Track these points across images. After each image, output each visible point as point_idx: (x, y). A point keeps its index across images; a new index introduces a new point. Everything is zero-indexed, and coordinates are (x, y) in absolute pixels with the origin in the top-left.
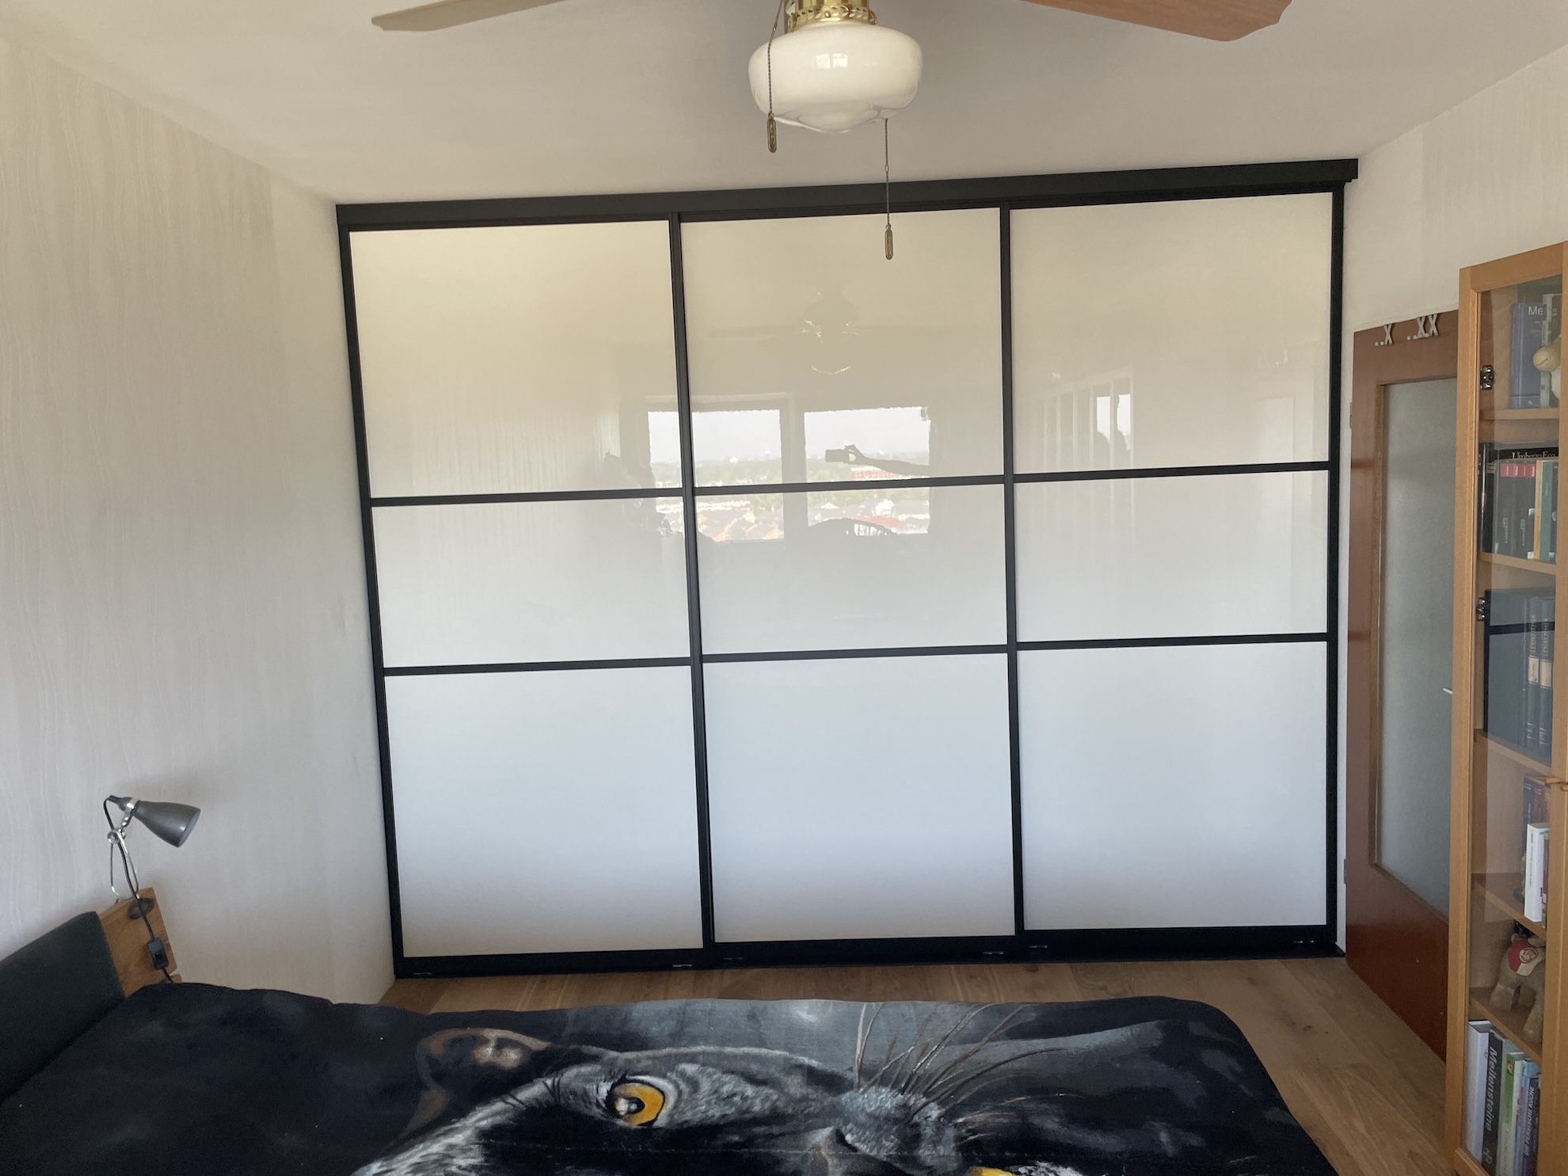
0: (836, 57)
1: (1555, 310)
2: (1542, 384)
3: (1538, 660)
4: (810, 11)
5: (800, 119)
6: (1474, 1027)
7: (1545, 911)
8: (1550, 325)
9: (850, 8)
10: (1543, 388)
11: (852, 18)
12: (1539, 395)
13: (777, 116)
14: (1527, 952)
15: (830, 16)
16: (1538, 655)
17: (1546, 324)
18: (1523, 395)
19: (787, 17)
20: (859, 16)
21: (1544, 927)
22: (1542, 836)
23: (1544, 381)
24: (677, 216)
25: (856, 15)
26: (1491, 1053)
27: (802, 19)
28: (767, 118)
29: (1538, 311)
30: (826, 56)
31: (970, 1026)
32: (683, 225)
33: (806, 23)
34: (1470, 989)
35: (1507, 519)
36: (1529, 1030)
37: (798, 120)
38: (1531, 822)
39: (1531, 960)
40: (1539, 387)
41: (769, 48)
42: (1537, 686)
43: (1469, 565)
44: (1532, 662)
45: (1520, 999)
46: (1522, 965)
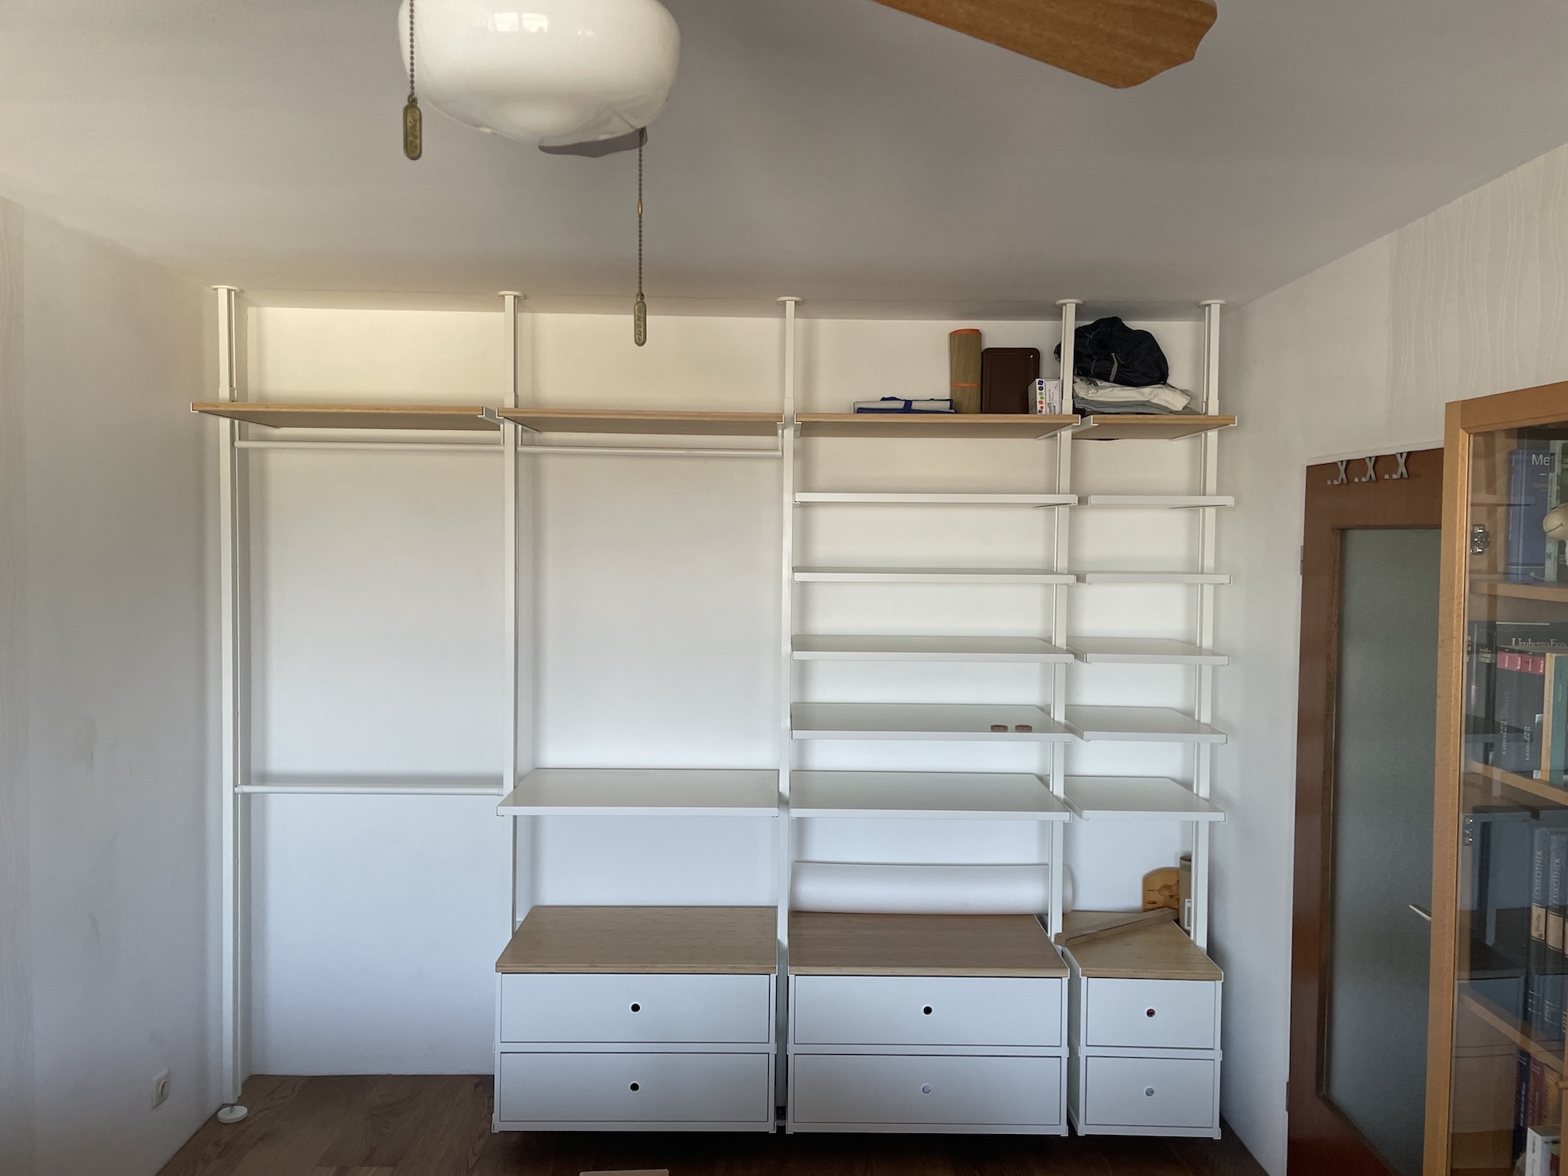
2: (1550, 551)
3: (1543, 911)
8: (1560, 479)
10: (1549, 556)
12: (1544, 565)
16: (1544, 904)
17: (1553, 477)
18: (1523, 565)
22: (1548, 1146)
23: (1553, 547)
29: (1544, 461)
38: (1533, 1125)
40: (1544, 556)
42: (1543, 944)
43: (1455, 775)
44: (1537, 911)
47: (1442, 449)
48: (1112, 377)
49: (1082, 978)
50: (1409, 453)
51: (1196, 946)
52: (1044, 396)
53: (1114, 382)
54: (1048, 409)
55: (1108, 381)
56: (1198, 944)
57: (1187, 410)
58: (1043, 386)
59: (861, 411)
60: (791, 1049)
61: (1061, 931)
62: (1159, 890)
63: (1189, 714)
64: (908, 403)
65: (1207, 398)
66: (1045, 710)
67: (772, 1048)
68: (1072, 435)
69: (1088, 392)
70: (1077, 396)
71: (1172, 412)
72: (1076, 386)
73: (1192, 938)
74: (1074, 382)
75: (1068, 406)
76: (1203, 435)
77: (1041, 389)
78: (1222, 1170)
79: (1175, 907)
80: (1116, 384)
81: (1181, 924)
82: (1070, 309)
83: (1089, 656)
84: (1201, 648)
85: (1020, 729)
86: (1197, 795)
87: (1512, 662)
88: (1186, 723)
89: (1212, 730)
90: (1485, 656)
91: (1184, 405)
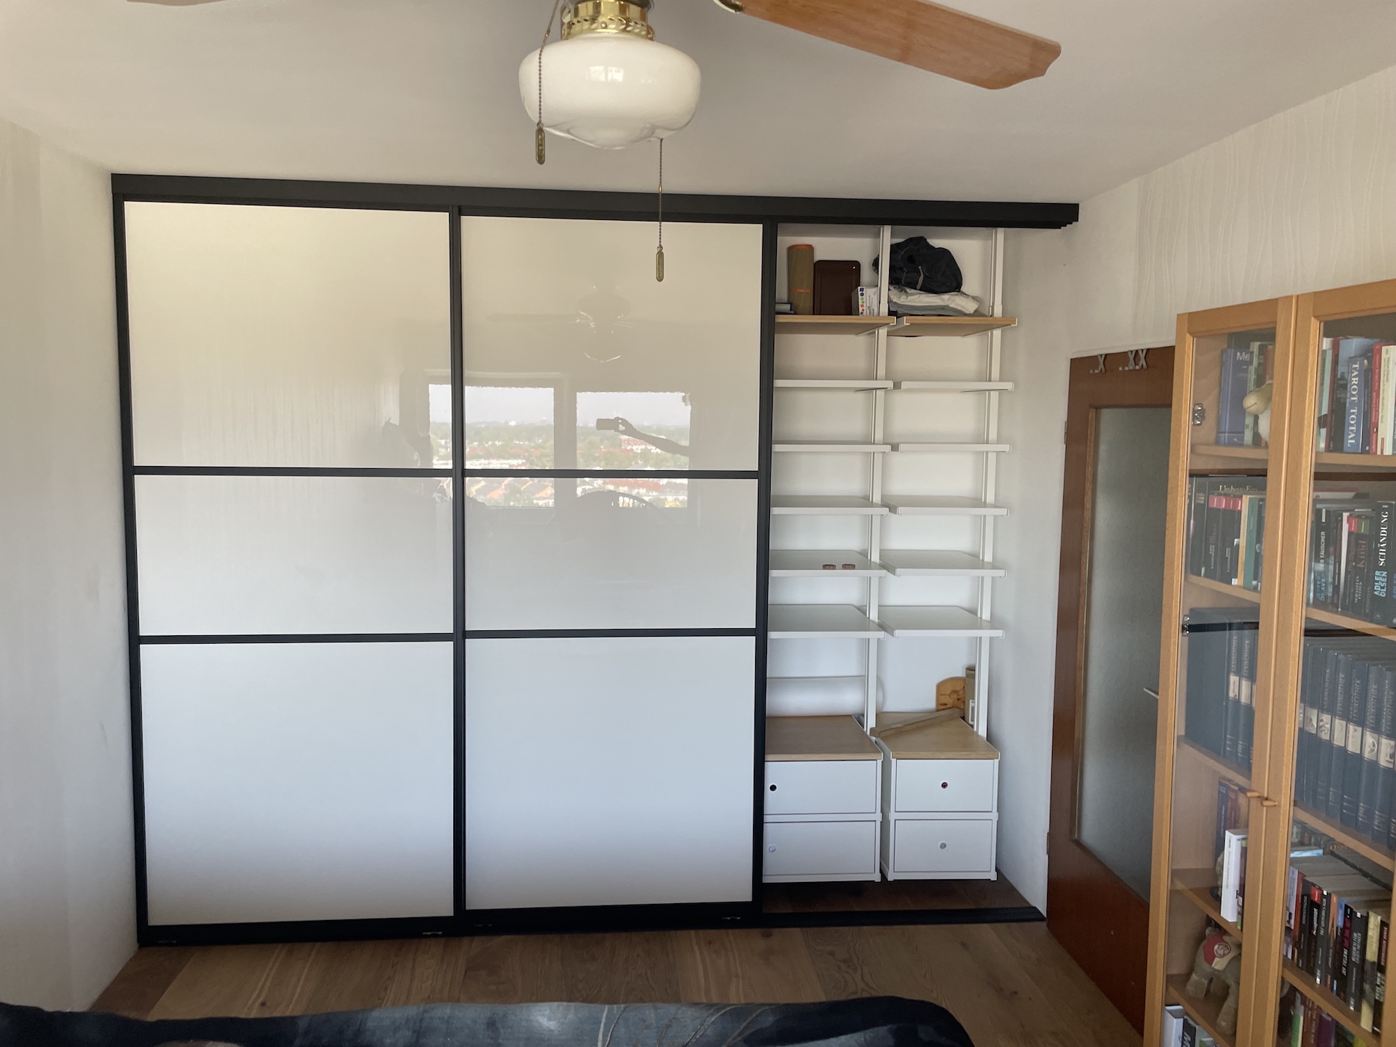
0: (611, 71)
1: (1262, 357)
2: (1249, 423)
3: (1238, 678)
4: (586, 20)
5: (572, 131)
6: (1170, 1012)
7: (1241, 914)
8: (1257, 370)
9: (628, 20)
10: (1248, 426)
11: (629, 31)
12: (1243, 433)
13: (547, 127)
14: (1221, 947)
15: (606, 27)
16: (1238, 673)
17: (1252, 369)
18: (1229, 433)
19: (563, 24)
20: (637, 31)
21: (1239, 928)
22: (1240, 843)
23: (1248, 420)
24: (458, 209)
25: (634, 29)
26: (1185, 1038)
27: (577, 28)
28: (536, 128)
29: (1246, 357)
30: (601, 68)
31: (709, 1032)
32: (463, 218)
33: (581, 32)
34: (1167, 976)
35: (1214, 547)
36: (1223, 1023)
37: (568, 132)
38: (1229, 828)
39: (1224, 955)
40: (1243, 426)
41: (540, 55)
42: (1237, 701)
43: (1177, 585)
44: (1233, 679)
45: (1211, 990)
46: (1216, 960)
47: (1173, 347)
48: (918, 286)
49: (893, 760)
50: (1148, 350)
51: (978, 736)
52: (865, 300)
53: (920, 290)
54: (868, 311)
55: (916, 289)
56: (980, 734)
57: (977, 313)
58: (864, 292)
61: (875, 726)
62: (949, 695)
63: (975, 556)
65: (993, 303)
66: (864, 554)
68: (888, 332)
69: (900, 297)
70: (892, 301)
71: (965, 315)
72: (890, 292)
73: (975, 729)
74: (889, 290)
75: (884, 309)
76: (990, 333)
77: (862, 295)
78: (998, 903)
79: (962, 707)
80: (922, 292)
81: (966, 719)
82: (887, 231)
83: (900, 509)
84: (985, 502)
85: (846, 567)
86: (981, 618)
87: (1219, 502)
88: (973, 561)
89: (994, 566)
90: (1201, 498)
91: (975, 309)
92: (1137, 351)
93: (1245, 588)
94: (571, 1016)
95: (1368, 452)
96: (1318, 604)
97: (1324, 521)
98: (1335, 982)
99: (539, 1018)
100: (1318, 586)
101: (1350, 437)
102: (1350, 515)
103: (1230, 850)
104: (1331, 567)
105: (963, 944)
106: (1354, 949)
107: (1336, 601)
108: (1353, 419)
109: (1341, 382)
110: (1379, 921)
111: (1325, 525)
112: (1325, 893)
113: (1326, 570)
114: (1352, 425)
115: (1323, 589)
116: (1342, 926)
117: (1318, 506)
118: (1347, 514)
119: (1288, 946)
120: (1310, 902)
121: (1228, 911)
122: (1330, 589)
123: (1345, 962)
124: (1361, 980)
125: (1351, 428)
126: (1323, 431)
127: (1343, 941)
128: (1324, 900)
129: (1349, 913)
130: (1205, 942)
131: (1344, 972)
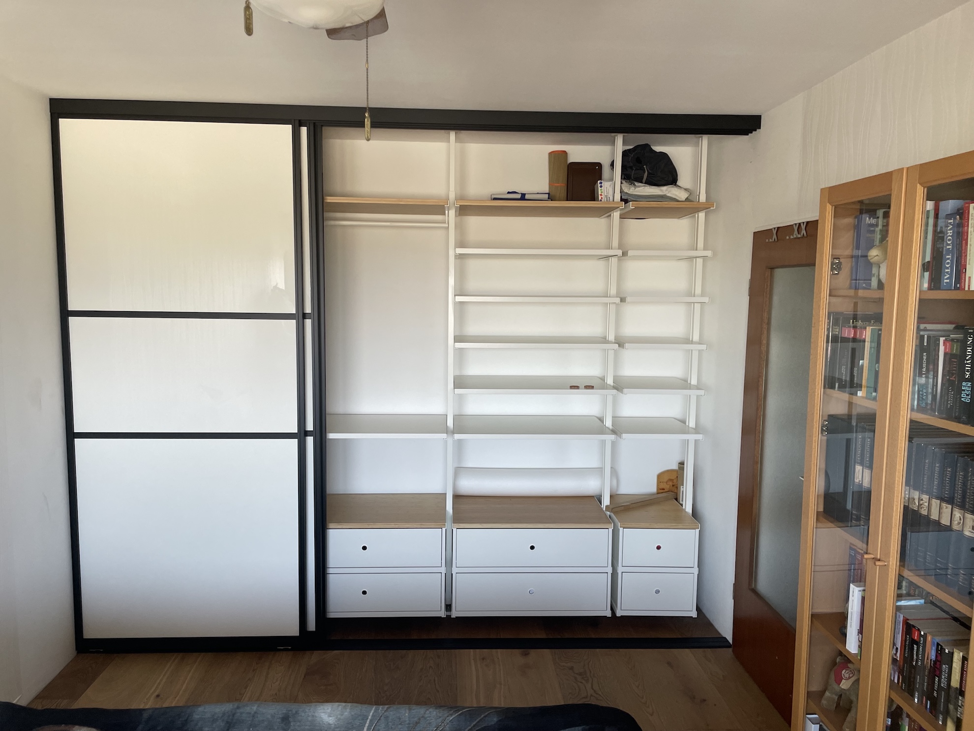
1: (885, 221)
2: (873, 272)
3: (862, 467)
6: (810, 719)
7: (860, 647)
8: (881, 232)
10: (874, 275)
12: (871, 280)
14: (847, 672)
16: (862, 464)
17: (878, 231)
21: (859, 658)
22: (861, 592)
23: (874, 270)
24: (296, 122)
29: (873, 221)
34: (808, 692)
35: (845, 367)
38: (853, 582)
39: (849, 678)
40: (871, 274)
42: (861, 486)
43: (818, 397)
44: (858, 468)
45: (841, 704)
46: (843, 681)
48: (644, 180)
49: (620, 528)
50: (808, 222)
51: (686, 512)
52: (603, 191)
53: (645, 183)
54: (605, 199)
55: (642, 183)
56: (687, 510)
57: (687, 200)
58: (602, 185)
59: (495, 199)
60: (455, 570)
61: (609, 504)
62: (666, 482)
63: (685, 380)
64: (523, 195)
65: (699, 193)
66: (603, 379)
67: (443, 570)
68: (620, 215)
69: (629, 189)
70: (623, 191)
71: (678, 201)
72: (622, 185)
73: (684, 507)
74: (621, 183)
75: (618, 197)
76: (697, 215)
77: (601, 187)
78: (697, 634)
79: (676, 491)
80: (646, 185)
81: (678, 501)
82: (619, 139)
83: (627, 345)
84: (692, 341)
85: (587, 387)
86: (688, 426)
87: (849, 332)
88: (683, 384)
89: (698, 388)
90: (836, 330)
91: (686, 197)
92: (800, 224)
93: (866, 398)
94: (347, 713)
95: (958, 289)
96: (921, 409)
97: (925, 344)
98: (929, 702)
99: (322, 714)
100: (921, 396)
101: (945, 277)
102: (946, 340)
103: (853, 598)
104: (931, 381)
105: (669, 663)
106: (943, 677)
107: (934, 407)
108: (948, 263)
109: (940, 235)
110: (961, 656)
111: (926, 347)
112: (922, 633)
113: (927, 383)
114: (947, 268)
115: (924, 397)
116: (934, 660)
117: (922, 333)
118: (944, 338)
119: (894, 673)
120: (911, 639)
121: (852, 645)
122: (930, 397)
123: (936, 687)
124: (948, 701)
125: (946, 270)
126: (927, 274)
127: (935, 671)
128: (922, 639)
129: (939, 649)
130: (836, 667)
131: (935, 695)
